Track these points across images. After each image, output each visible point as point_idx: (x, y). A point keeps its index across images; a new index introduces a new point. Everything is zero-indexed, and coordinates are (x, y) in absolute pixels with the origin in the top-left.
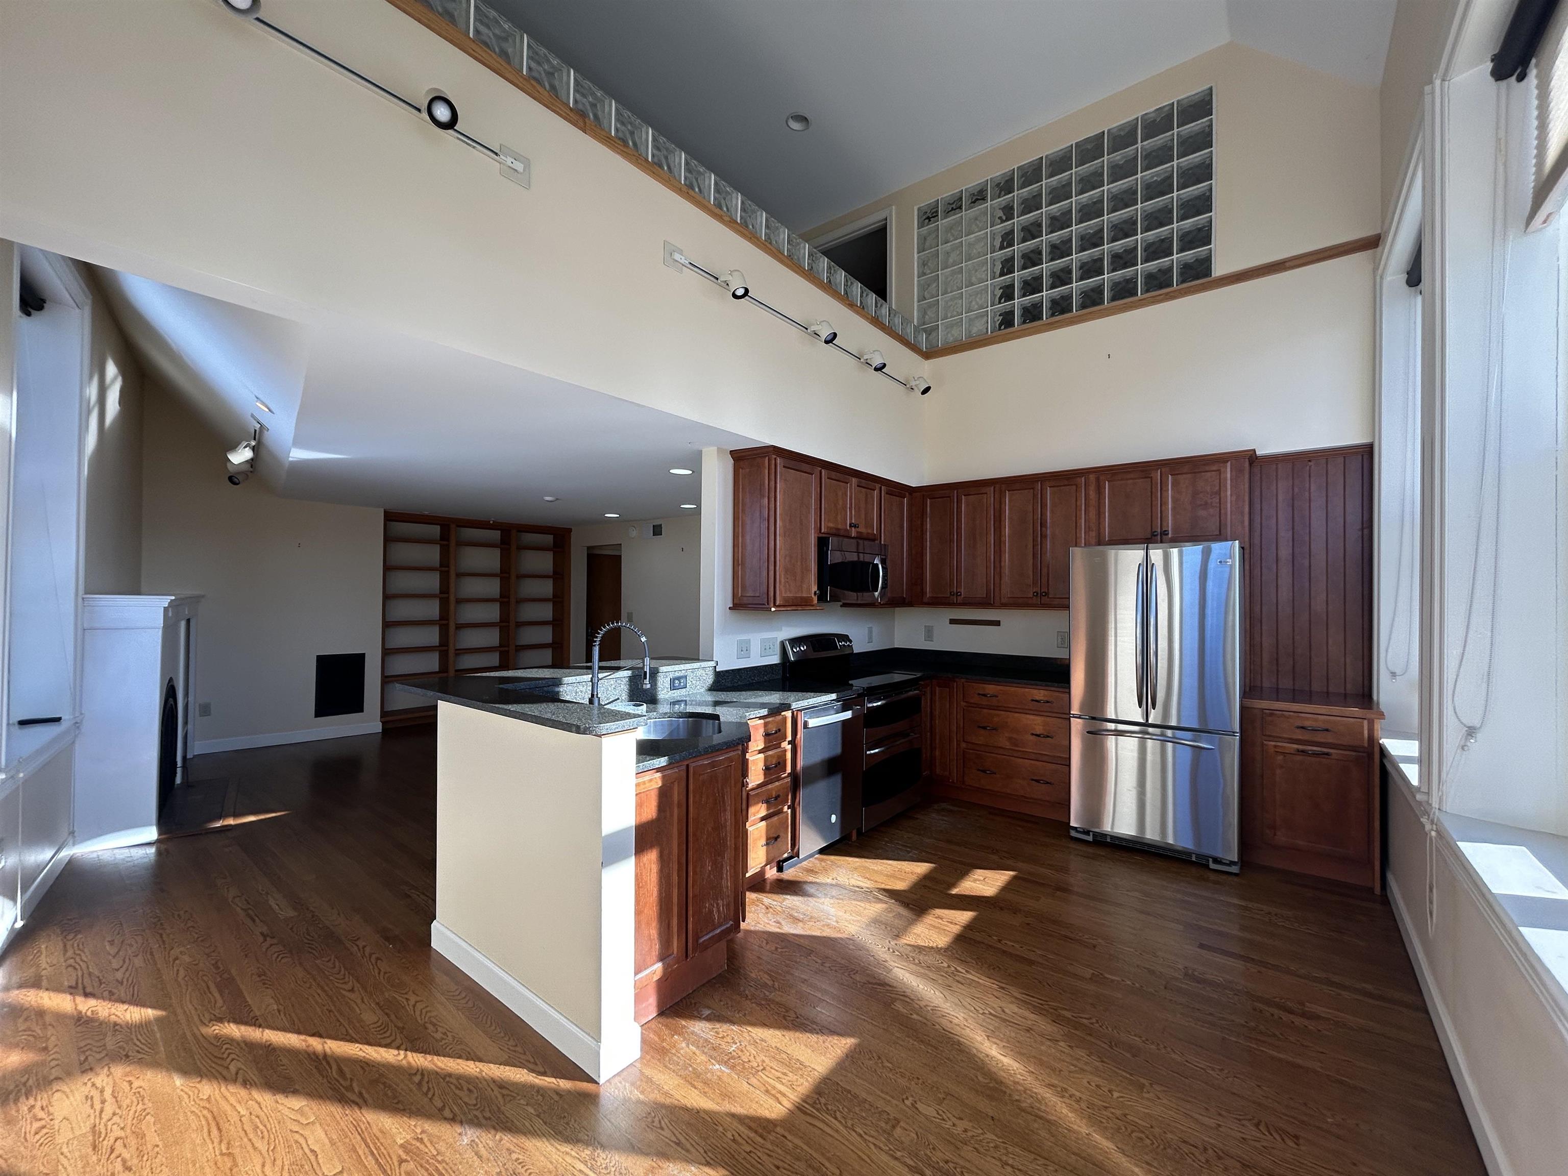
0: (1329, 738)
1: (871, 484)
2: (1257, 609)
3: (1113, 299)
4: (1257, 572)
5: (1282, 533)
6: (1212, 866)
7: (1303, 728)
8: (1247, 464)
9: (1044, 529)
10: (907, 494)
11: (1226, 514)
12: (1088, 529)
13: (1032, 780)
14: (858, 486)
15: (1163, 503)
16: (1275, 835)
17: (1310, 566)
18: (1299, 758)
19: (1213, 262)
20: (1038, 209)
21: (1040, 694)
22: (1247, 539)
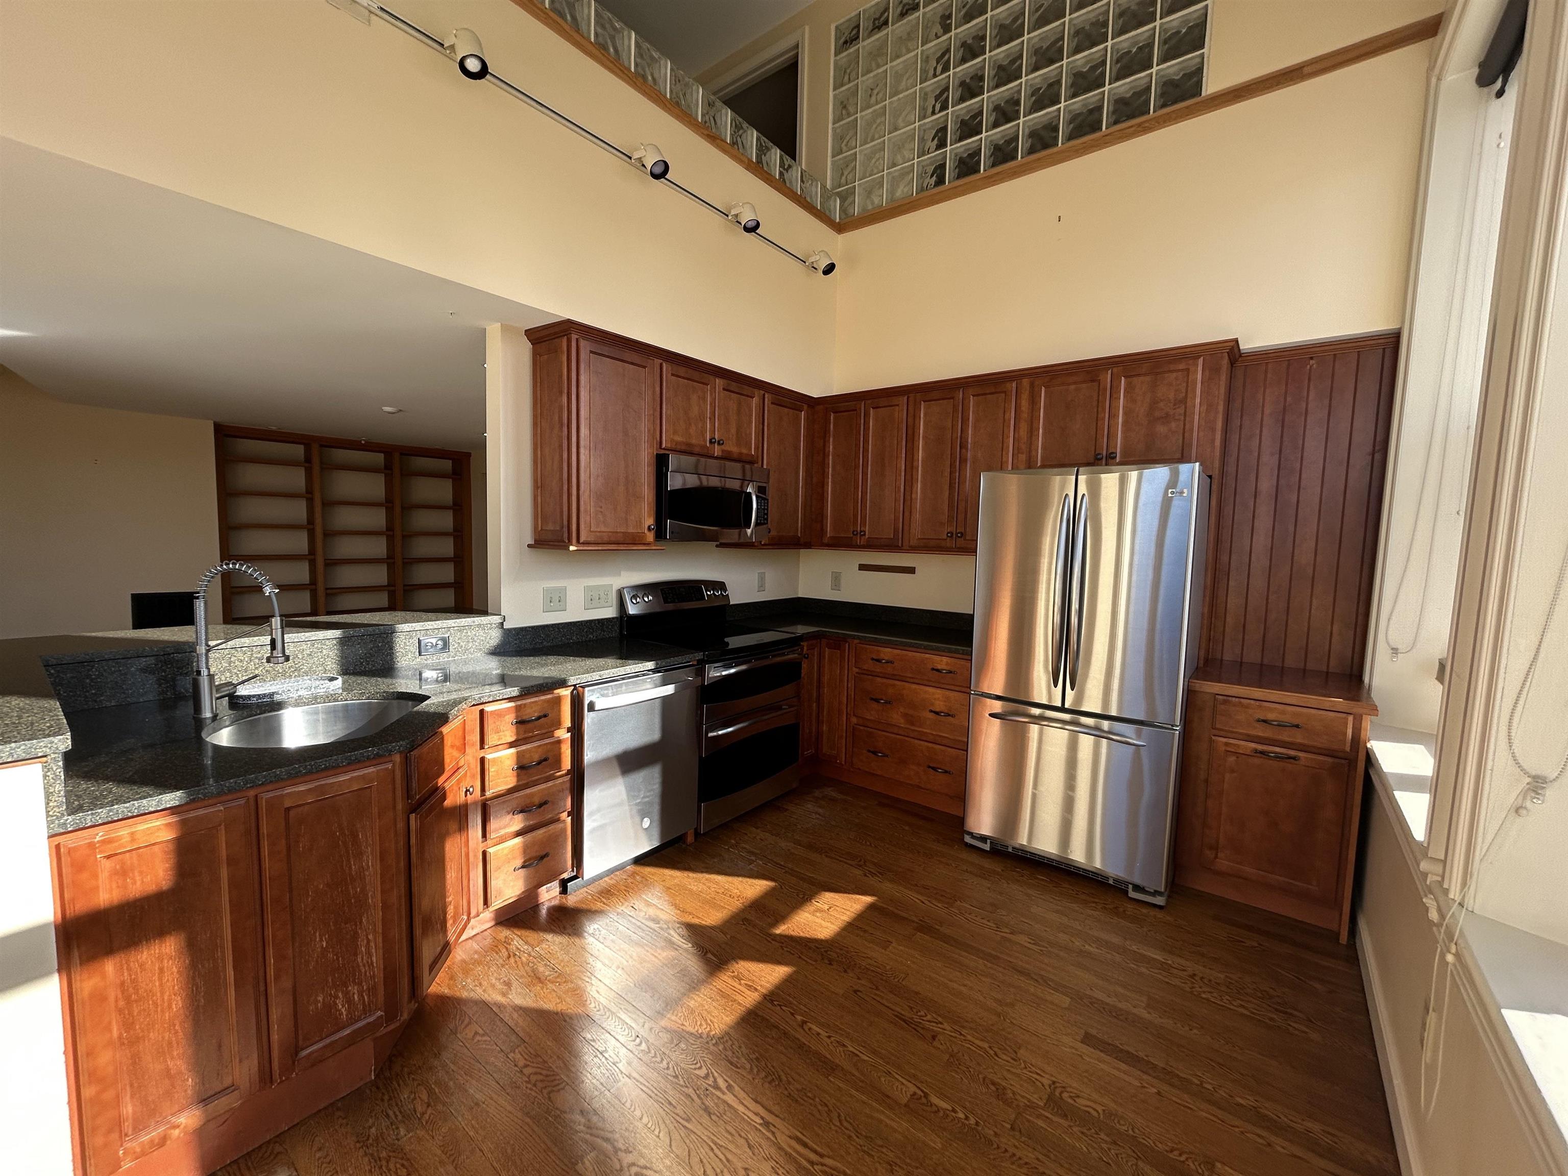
0: (1299, 738)
1: (747, 390)
2: (1225, 558)
3: (1070, 138)
4: (1228, 510)
5: (1265, 458)
6: (1132, 894)
7: (1265, 721)
8: (1225, 362)
9: (964, 451)
10: (805, 407)
11: (1192, 430)
12: (1017, 451)
13: (929, 767)
14: (724, 389)
15: (1113, 416)
16: (1216, 857)
17: (1298, 502)
18: (1257, 761)
19: (1204, 74)
20: (981, 14)
21: (943, 662)
22: (1217, 464)
